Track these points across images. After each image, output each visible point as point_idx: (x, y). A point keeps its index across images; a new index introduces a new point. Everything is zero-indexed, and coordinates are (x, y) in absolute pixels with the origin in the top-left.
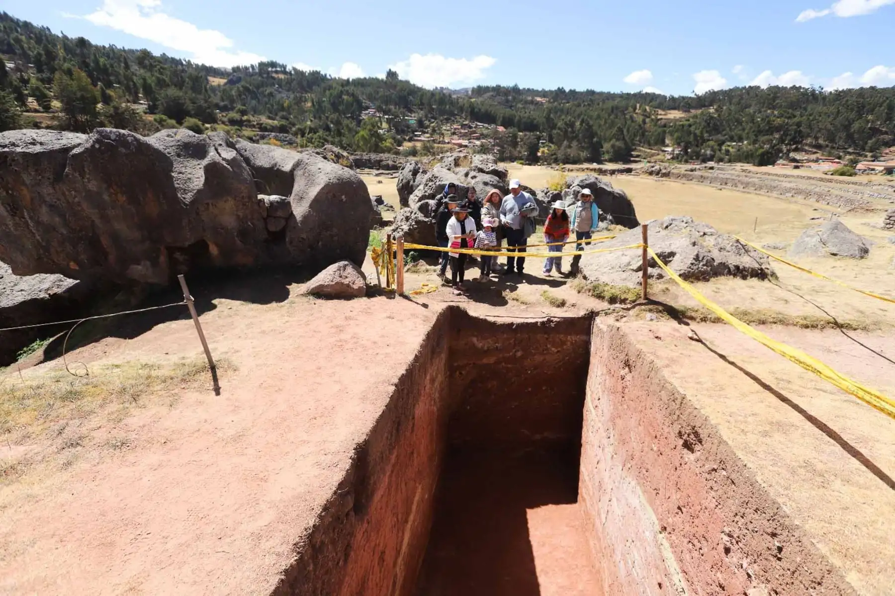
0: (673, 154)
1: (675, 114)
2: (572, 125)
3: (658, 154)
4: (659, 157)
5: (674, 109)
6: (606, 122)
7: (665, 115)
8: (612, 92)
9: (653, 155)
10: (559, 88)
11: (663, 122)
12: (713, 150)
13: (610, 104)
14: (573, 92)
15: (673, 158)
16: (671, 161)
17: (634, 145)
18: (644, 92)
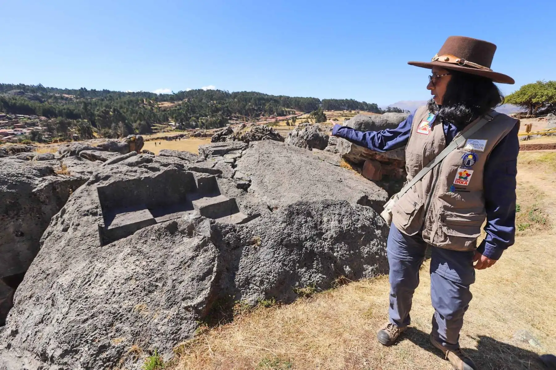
0: (176, 126)
1: (167, 104)
2: (107, 113)
3: (167, 127)
4: (168, 128)
5: (165, 101)
6: (127, 111)
7: (162, 104)
8: (122, 92)
9: (164, 128)
10: (82, 88)
11: (163, 109)
12: (195, 122)
13: (126, 99)
14: (94, 91)
15: (177, 128)
16: (176, 130)
17: (152, 123)
18: (143, 91)
